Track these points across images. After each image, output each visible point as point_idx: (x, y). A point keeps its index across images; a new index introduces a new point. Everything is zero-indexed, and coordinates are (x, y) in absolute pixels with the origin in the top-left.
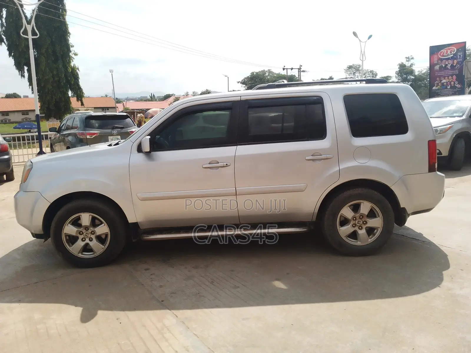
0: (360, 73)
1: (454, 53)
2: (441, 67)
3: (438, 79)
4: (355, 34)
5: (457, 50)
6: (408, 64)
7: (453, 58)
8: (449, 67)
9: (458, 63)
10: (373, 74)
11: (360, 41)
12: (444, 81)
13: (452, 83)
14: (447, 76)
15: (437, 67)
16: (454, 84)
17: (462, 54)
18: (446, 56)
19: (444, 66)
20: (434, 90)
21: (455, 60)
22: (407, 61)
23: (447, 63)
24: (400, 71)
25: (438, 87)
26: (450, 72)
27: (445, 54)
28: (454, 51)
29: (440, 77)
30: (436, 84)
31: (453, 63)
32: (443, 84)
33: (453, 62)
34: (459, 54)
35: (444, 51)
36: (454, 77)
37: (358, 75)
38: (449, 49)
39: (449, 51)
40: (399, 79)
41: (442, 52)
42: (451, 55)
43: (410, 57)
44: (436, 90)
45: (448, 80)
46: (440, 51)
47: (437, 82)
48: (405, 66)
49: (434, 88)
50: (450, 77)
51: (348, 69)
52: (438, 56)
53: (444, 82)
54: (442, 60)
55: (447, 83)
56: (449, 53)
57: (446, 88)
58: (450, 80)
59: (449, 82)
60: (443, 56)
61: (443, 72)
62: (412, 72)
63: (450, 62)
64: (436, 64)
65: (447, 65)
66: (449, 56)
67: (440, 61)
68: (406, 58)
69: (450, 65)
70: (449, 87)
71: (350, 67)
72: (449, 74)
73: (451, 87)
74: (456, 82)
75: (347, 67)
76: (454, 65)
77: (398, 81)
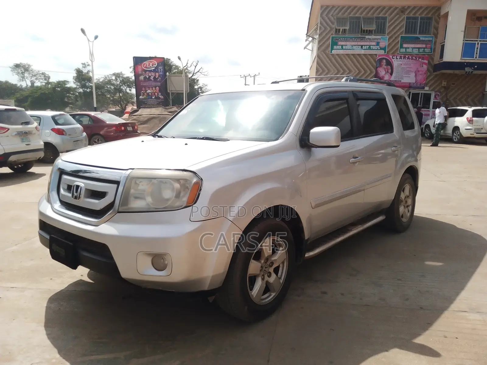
0: (29, 74)
1: (155, 66)
2: (145, 78)
3: (143, 89)
4: (83, 31)
5: (157, 64)
6: (85, 71)
7: (155, 71)
8: (152, 78)
9: (159, 76)
10: (45, 76)
11: (89, 40)
12: (149, 91)
13: (156, 94)
14: (151, 87)
15: (142, 78)
16: (158, 95)
17: (162, 69)
18: (149, 68)
19: (148, 77)
20: (141, 99)
21: (157, 73)
22: (83, 67)
23: (150, 75)
24: (77, 76)
25: (144, 96)
26: (154, 84)
27: (148, 66)
28: (155, 65)
29: (145, 87)
30: (142, 93)
31: (156, 76)
32: (148, 94)
33: (155, 74)
34: (160, 68)
35: (146, 63)
36: (157, 88)
37: (27, 76)
38: (151, 62)
39: (151, 64)
40: (77, 85)
41: (145, 64)
42: (153, 67)
43: (86, 64)
44: (142, 99)
45: (152, 91)
46: (143, 62)
47: (143, 92)
48: (82, 72)
49: (141, 97)
50: (154, 88)
51: (14, 67)
52: (142, 67)
53: (149, 93)
54: (146, 71)
55: (152, 93)
56: (151, 65)
57: (152, 98)
58: (154, 92)
59: (153, 92)
60: (147, 68)
61: (147, 83)
62: (90, 79)
63: (153, 74)
64: (141, 75)
65: (150, 77)
66: (151, 68)
67: (144, 72)
68: (83, 64)
69: (153, 77)
70: (153, 97)
71: (17, 66)
72: (152, 85)
73: (156, 98)
74: (160, 94)
75: (14, 66)
76: (157, 77)
77: (77, 87)
